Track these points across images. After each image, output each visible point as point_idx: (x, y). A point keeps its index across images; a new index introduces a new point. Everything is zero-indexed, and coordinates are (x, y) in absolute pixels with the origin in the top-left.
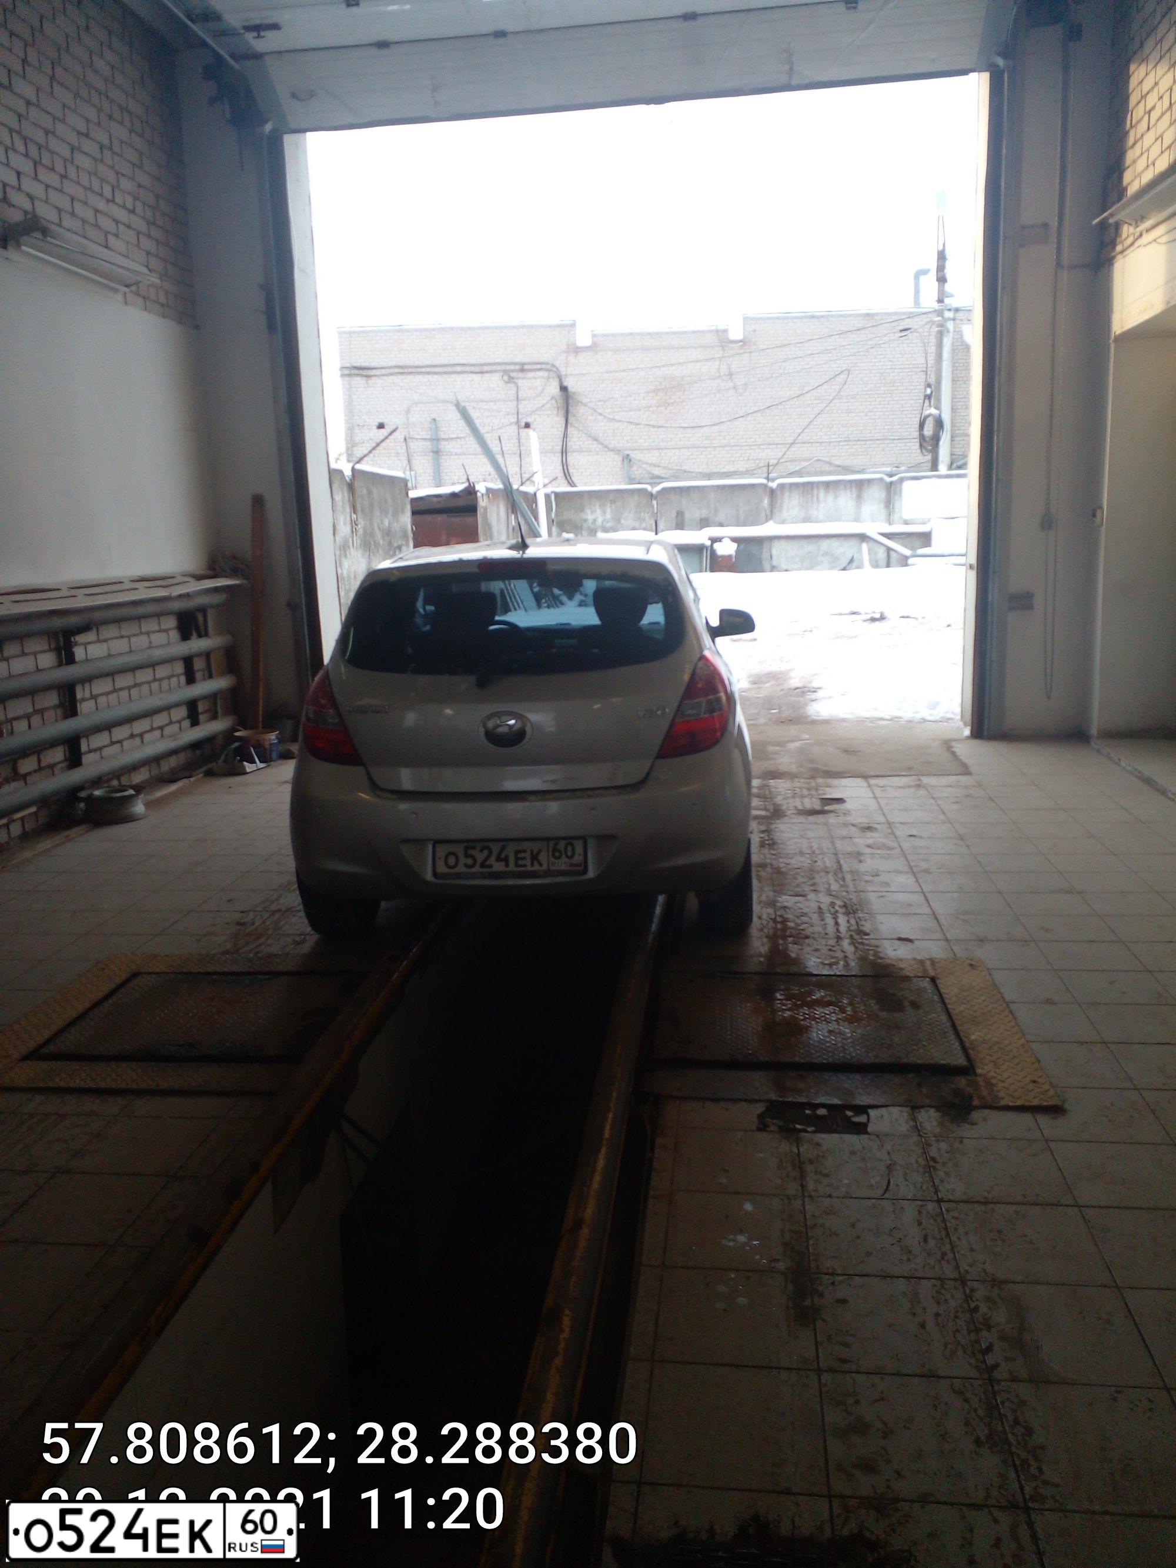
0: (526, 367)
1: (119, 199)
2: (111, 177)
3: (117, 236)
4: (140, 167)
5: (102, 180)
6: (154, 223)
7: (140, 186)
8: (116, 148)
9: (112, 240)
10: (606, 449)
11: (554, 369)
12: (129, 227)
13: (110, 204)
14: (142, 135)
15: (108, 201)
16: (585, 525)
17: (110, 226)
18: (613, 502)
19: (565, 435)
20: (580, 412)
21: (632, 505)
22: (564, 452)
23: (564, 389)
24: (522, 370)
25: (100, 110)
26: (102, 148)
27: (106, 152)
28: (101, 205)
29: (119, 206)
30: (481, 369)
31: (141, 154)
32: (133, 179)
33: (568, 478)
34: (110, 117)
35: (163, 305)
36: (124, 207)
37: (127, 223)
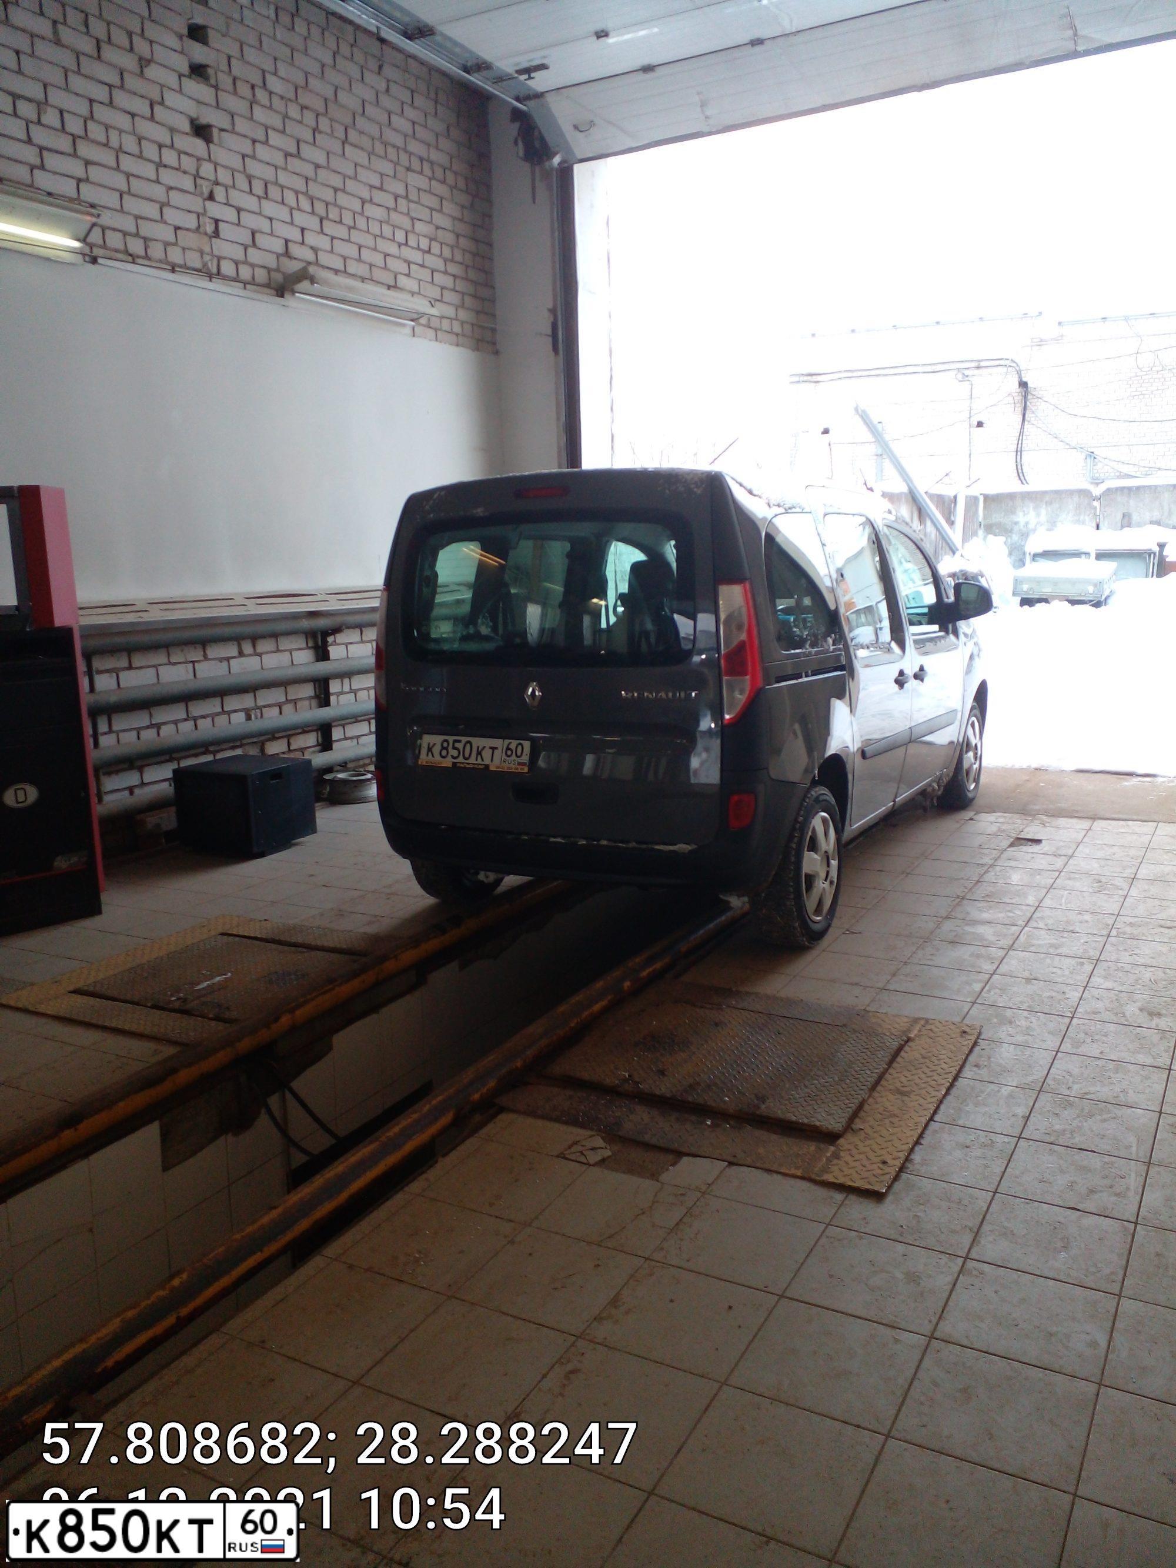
0: (983, 364)
1: (412, 242)
2: (406, 222)
3: (408, 275)
4: (440, 211)
5: (394, 226)
6: (452, 261)
7: (437, 228)
8: (413, 196)
9: (403, 281)
10: (1067, 447)
11: (1014, 365)
12: (422, 266)
13: (403, 247)
14: (443, 182)
15: (400, 245)
16: (1016, 528)
17: (400, 266)
18: (1049, 503)
19: (1021, 433)
20: (1039, 409)
21: (1071, 507)
22: (1019, 451)
23: (1023, 385)
24: (978, 368)
25: (396, 164)
26: (396, 197)
27: (402, 204)
28: (393, 249)
29: (413, 248)
30: (934, 369)
31: (441, 199)
32: (431, 222)
33: (1022, 478)
34: (408, 169)
35: (457, 335)
36: (418, 248)
37: (421, 263)
